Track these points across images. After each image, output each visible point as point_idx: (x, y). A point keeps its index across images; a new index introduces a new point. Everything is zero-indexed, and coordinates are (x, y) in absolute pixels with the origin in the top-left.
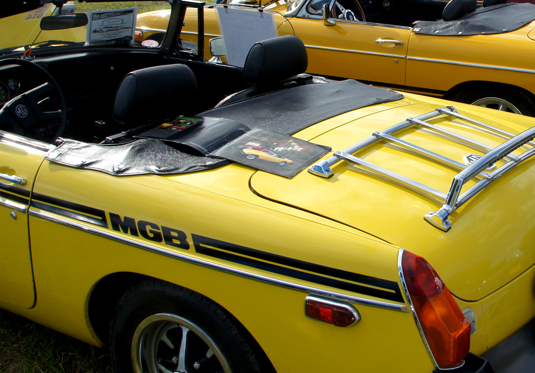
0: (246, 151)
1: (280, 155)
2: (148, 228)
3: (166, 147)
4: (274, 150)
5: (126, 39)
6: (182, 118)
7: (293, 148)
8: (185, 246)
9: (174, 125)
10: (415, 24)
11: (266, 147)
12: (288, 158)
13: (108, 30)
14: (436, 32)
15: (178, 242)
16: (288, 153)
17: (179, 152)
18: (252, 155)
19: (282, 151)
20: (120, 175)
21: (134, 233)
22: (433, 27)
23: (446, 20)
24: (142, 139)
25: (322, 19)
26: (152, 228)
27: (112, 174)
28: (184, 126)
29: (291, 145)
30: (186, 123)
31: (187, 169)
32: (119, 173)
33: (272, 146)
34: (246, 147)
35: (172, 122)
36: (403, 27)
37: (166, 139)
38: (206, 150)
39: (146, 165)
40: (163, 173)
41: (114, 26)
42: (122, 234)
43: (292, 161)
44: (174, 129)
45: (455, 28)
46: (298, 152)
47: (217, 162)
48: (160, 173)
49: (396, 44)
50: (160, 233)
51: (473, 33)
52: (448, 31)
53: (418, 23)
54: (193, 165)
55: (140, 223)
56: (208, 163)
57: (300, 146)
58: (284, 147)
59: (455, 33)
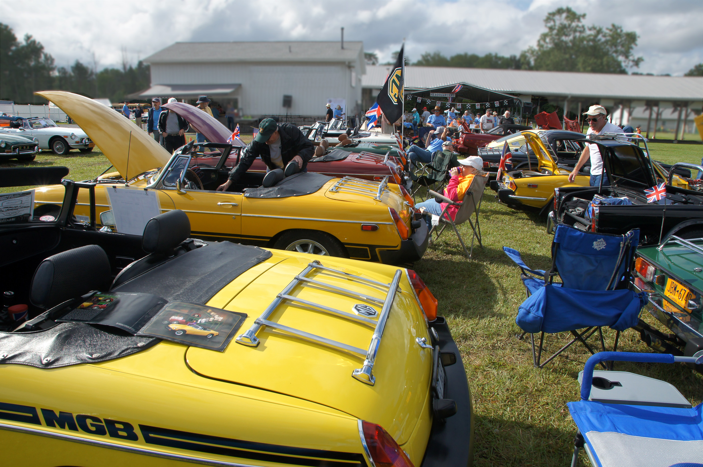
0: (173, 326)
1: (205, 327)
2: (89, 421)
3: (93, 329)
4: (198, 322)
5: (25, 216)
6: (100, 296)
7: (214, 318)
8: (133, 437)
9: (94, 304)
10: (245, 191)
11: (189, 321)
12: (212, 329)
13: (8, 210)
14: (262, 196)
15: (125, 434)
16: (211, 324)
17: (107, 333)
18: (179, 330)
19: (205, 322)
20: (49, 367)
21: (73, 428)
22: (258, 192)
23: (266, 187)
24: (66, 322)
25: (176, 190)
26: (93, 421)
27: (41, 367)
28: (104, 305)
29: (211, 315)
30: (105, 300)
31: (120, 353)
32: (47, 366)
33: (194, 319)
34: (171, 322)
35: (91, 300)
36: (236, 193)
37: (90, 321)
38: (133, 330)
39: (76, 352)
40: (96, 361)
41: (14, 206)
42: (58, 429)
43: (218, 332)
44: (96, 308)
45: (274, 192)
46: (219, 322)
47: (148, 341)
48: (94, 361)
49: (233, 205)
50: (103, 426)
51: (288, 196)
52: (270, 195)
53: (247, 190)
54: (125, 347)
55: (79, 417)
56: (140, 345)
57: (220, 315)
58: (206, 318)
59: (275, 196)
